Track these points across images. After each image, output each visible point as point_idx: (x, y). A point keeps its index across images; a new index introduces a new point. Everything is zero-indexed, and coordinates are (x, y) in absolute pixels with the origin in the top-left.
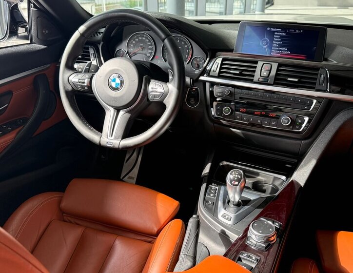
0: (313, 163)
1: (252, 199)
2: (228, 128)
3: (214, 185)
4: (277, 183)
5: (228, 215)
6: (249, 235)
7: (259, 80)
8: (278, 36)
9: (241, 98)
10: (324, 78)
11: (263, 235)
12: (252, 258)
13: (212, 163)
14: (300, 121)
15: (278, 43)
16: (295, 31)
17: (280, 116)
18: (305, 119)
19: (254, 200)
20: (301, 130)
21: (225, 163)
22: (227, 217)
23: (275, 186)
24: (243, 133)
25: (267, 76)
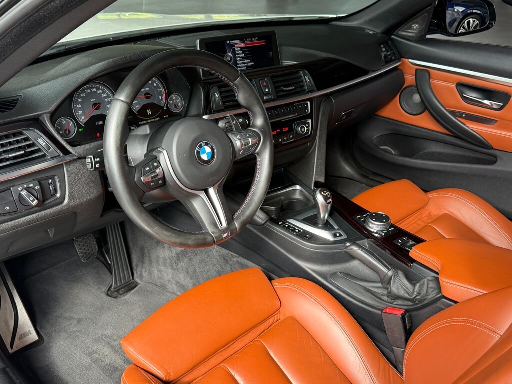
3: (283, 224)
7: (264, 100)
8: (239, 49)
16: (252, 40)
18: (308, 122)
20: (310, 133)
22: (338, 235)
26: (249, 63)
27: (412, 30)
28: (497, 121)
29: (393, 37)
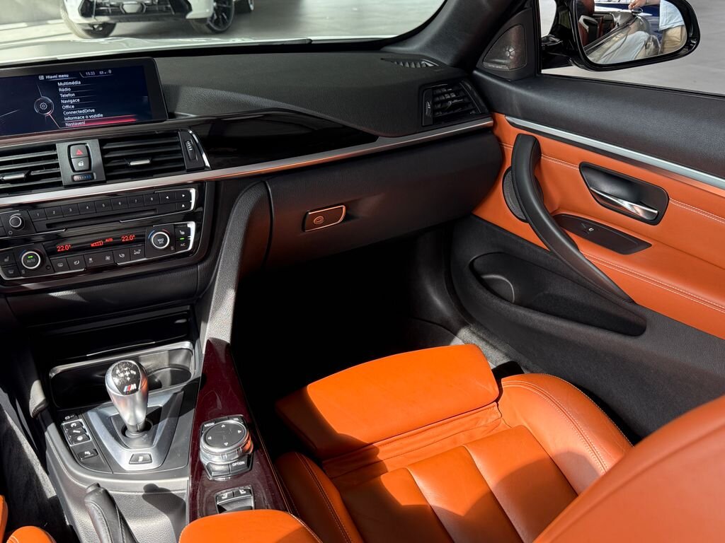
0: (231, 295)
1: (161, 405)
2: (45, 295)
3: (71, 419)
4: (179, 360)
5: (141, 455)
6: (205, 461)
7: (74, 181)
8: (66, 89)
9: (50, 226)
10: (193, 147)
11: (234, 446)
12: (239, 494)
13: (39, 379)
14: (183, 233)
15: (71, 102)
16: (97, 73)
17: (144, 236)
18: (189, 226)
19: (168, 405)
20: (190, 248)
21: (60, 368)
22: (141, 459)
23: (176, 366)
24: (80, 294)
25: (87, 168)
26: (93, 114)
27: (501, 58)
28: (651, 245)
29: (475, 72)
